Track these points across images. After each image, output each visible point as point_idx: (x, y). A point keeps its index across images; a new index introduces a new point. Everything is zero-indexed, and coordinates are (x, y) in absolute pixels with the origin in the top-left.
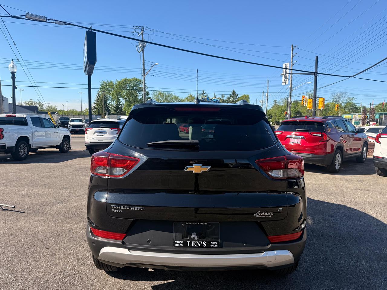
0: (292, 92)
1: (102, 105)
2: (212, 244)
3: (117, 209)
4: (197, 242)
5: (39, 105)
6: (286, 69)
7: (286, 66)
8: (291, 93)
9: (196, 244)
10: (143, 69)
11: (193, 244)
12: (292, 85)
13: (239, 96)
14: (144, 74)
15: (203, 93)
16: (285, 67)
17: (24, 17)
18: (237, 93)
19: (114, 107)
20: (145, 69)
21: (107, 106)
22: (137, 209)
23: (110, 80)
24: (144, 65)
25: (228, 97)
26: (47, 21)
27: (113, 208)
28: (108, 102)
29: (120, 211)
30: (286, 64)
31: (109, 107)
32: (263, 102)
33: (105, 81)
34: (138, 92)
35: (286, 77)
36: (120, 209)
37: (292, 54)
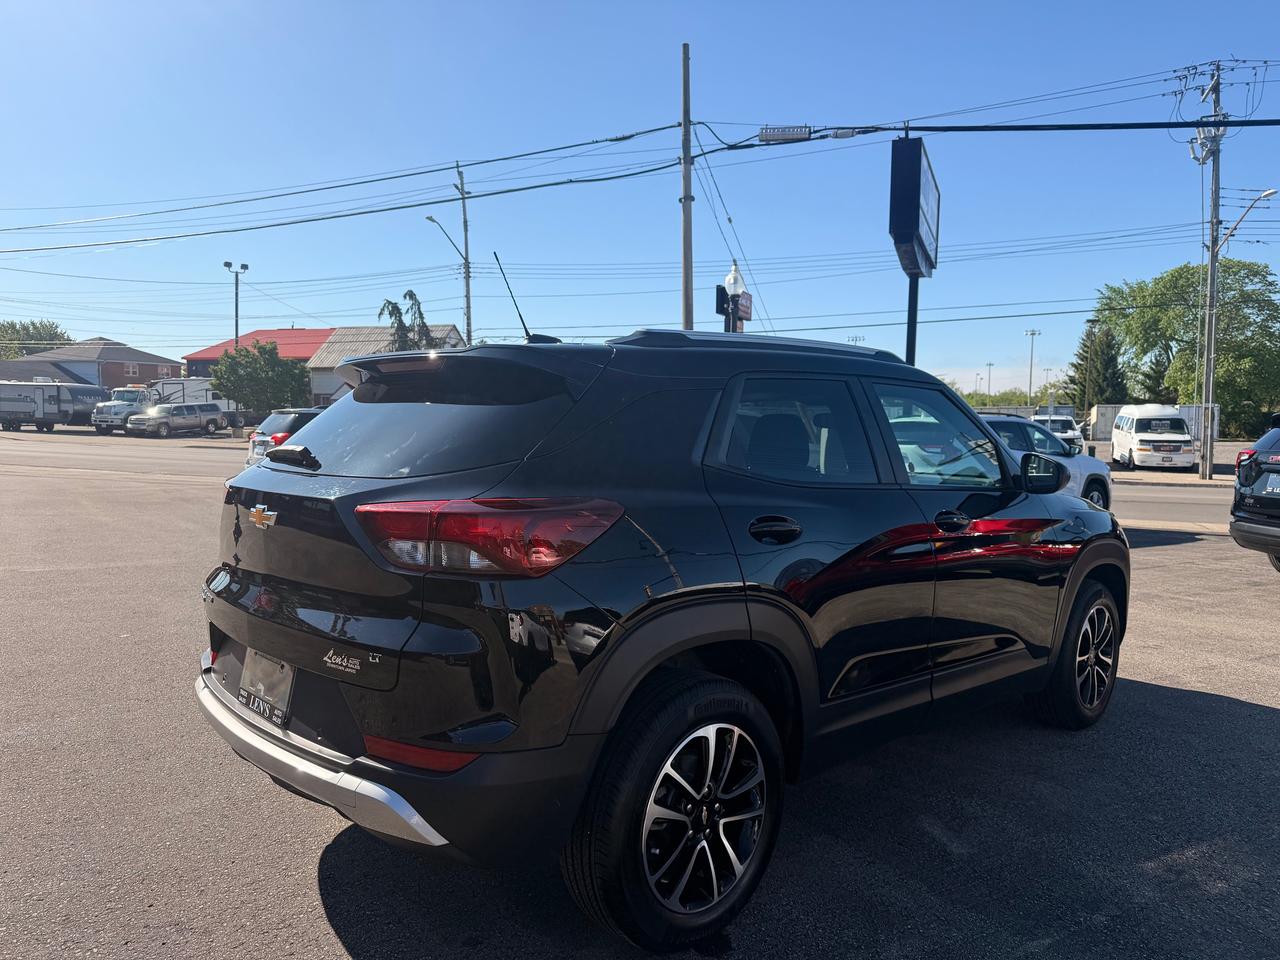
1: (1098, 371)
2: (275, 715)
4: (261, 702)
9: (259, 705)
10: (1212, 222)
11: (256, 704)
14: (1215, 241)
17: (756, 141)
19: (1146, 375)
20: (1220, 222)
21: (1114, 373)
23: (1133, 281)
24: (1216, 206)
26: (813, 136)
28: (1120, 360)
31: (1123, 375)
33: (1116, 284)
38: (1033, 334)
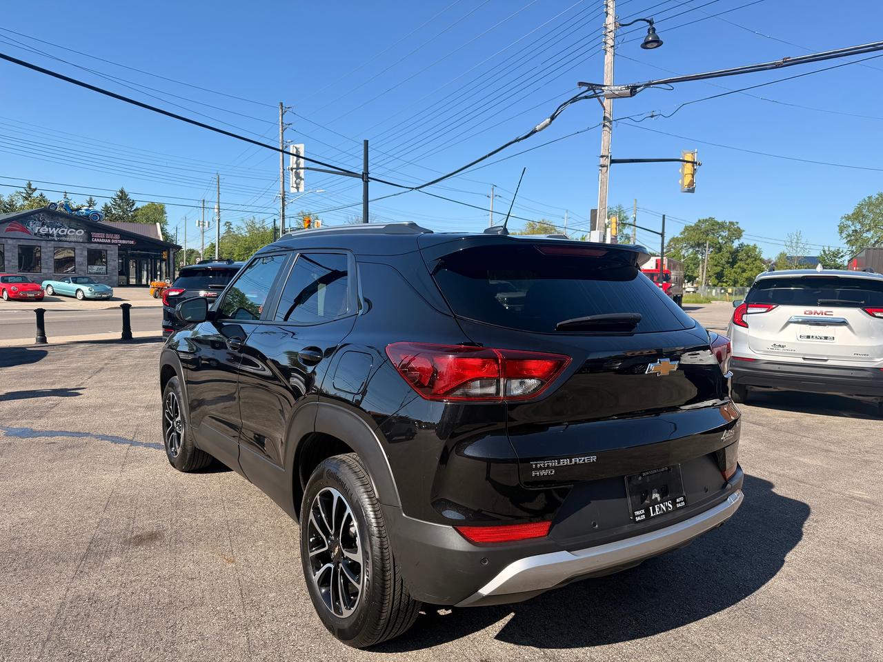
0: (285, 208)
2: (678, 503)
3: (545, 469)
4: (661, 505)
6: (298, 156)
7: (297, 151)
8: (283, 211)
9: (660, 508)
11: (657, 510)
12: (284, 192)
13: (138, 205)
16: (295, 153)
18: (131, 197)
22: (584, 460)
25: (106, 205)
27: (536, 469)
29: (551, 472)
30: (297, 146)
32: (203, 225)
35: (298, 176)
36: (552, 468)
37: (282, 123)
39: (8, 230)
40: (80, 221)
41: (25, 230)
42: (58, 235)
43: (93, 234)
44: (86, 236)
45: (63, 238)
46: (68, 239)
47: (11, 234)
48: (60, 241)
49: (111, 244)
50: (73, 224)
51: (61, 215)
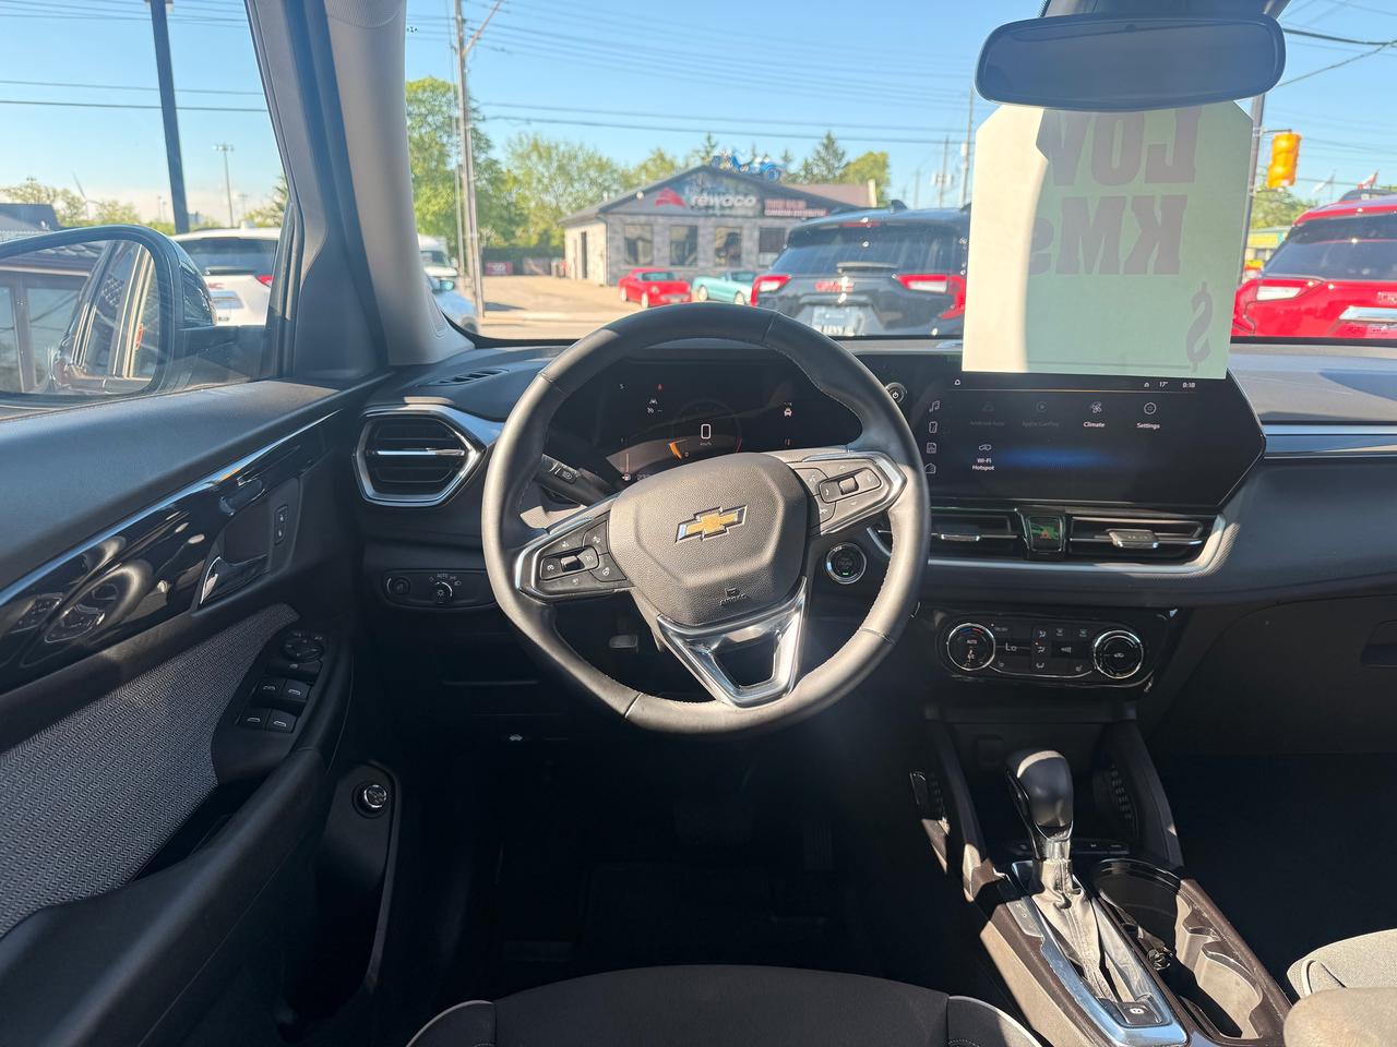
5: (68, 203)
10: (456, 18)
13: (849, 157)
14: (462, 43)
15: (707, 144)
18: (841, 145)
25: (806, 161)
32: (943, 182)
34: (445, 139)
38: (225, 149)
39: (659, 202)
40: (750, 182)
41: (678, 202)
42: (722, 208)
43: (769, 202)
44: (759, 206)
45: (727, 212)
46: (734, 212)
47: (663, 208)
48: (723, 216)
49: (792, 217)
50: (742, 187)
51: (728, 174)
